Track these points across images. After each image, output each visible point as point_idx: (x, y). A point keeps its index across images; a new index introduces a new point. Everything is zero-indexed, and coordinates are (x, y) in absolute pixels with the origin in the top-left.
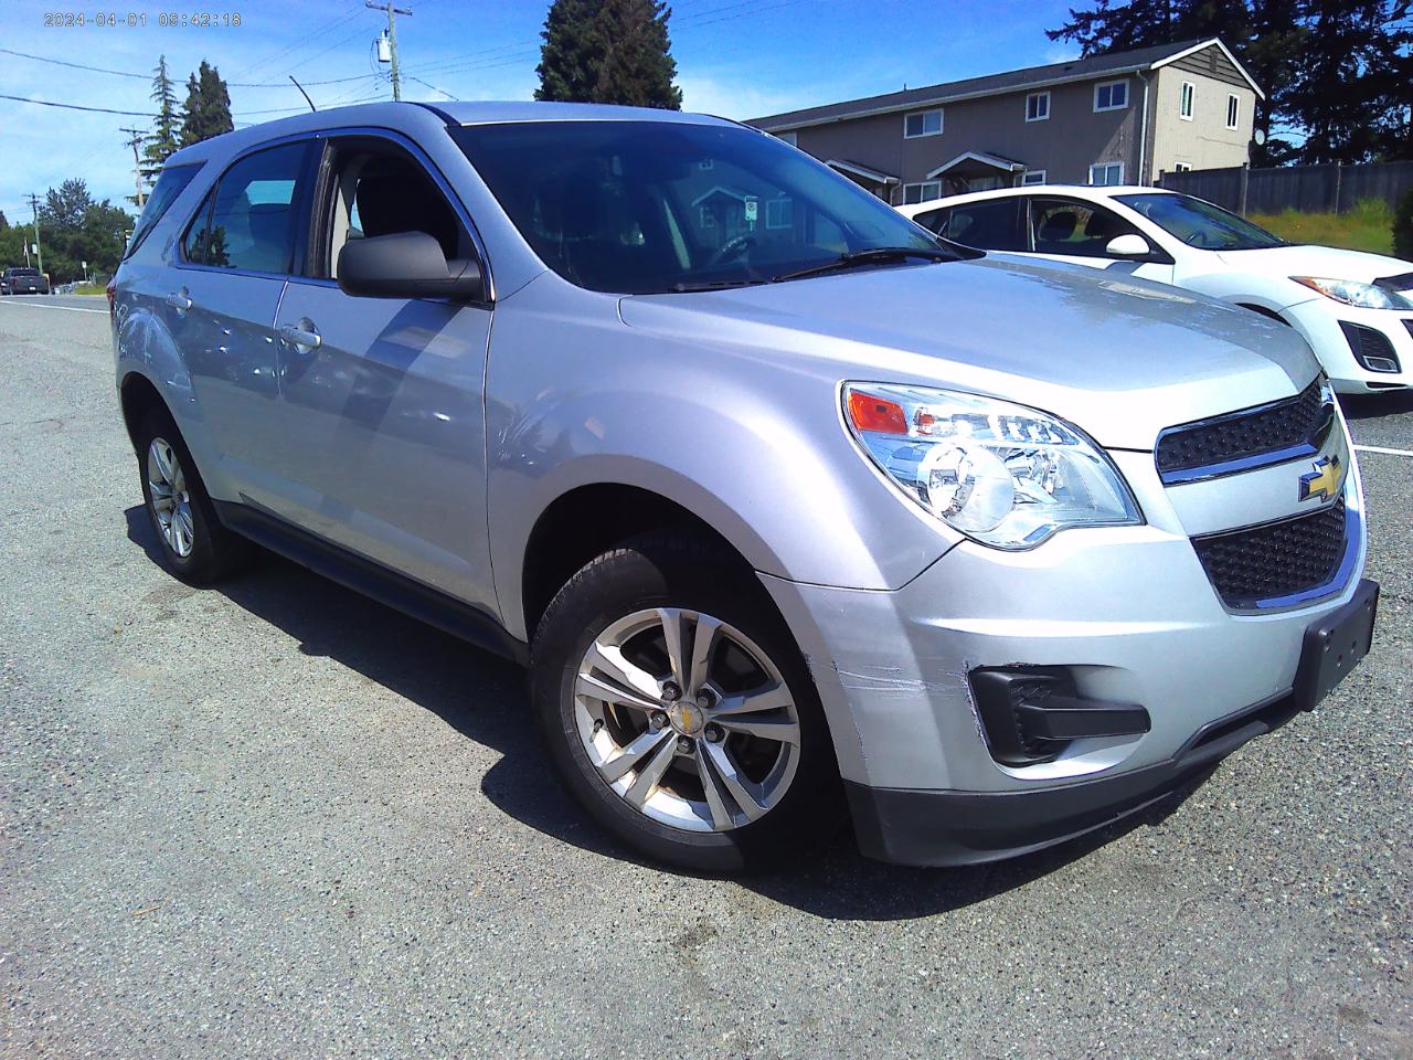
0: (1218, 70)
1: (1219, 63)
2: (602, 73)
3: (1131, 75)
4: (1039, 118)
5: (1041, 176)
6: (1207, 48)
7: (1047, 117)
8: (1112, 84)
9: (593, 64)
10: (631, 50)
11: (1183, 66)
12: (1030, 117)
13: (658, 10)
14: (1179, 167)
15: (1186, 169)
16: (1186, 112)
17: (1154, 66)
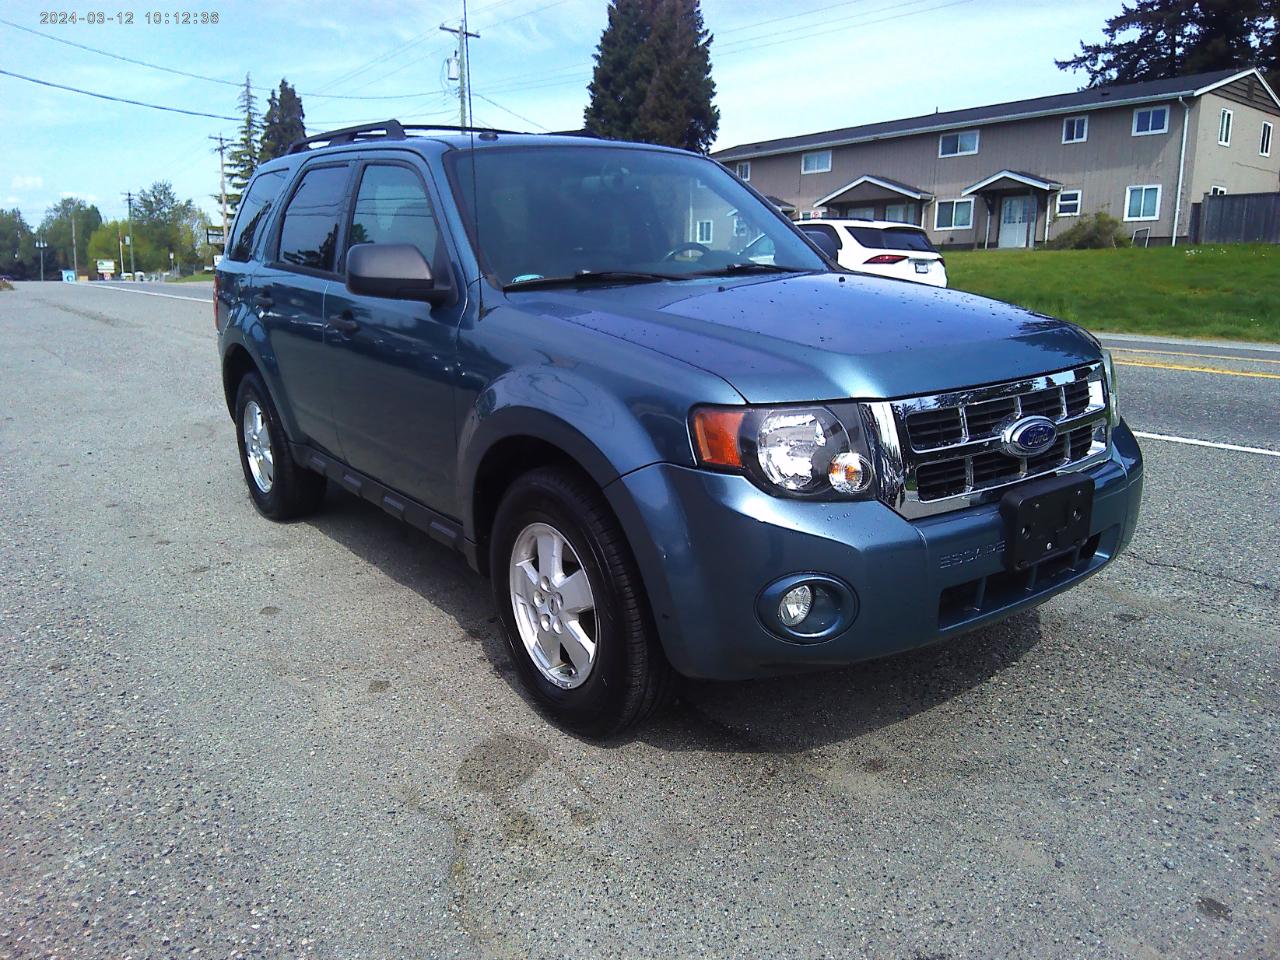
0: (1255, 99)
1: (1256, 92)
2: (649, 94)
3: (1173, 102)
4: (1075, 140)
5: (1077, 195)
6: (1245, 77)
7: (1084, 139)
8: (1151, 110)
9: (641, 84)
10: (678, 72)
11: (1224, 94)
12: (1067, 139)
13: (701, 35)
14: (1215, 190)
15: (1222, 192)
16: (1224, 139)
17: (1197, 93)
